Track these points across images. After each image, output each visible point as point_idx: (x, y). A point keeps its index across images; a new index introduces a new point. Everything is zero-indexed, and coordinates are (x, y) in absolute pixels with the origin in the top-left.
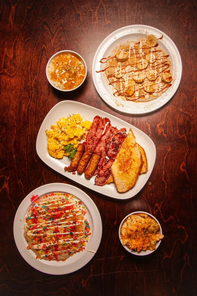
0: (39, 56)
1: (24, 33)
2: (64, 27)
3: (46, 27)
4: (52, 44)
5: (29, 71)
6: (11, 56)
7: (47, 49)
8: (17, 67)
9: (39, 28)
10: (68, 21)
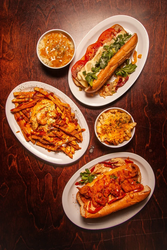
0: (35, 38)
1: (19, 18)
2: (56, 9)
3: (39, 10)
4: (46, 26)
5: (26, 53)
6: (8, 41)
7: (42, 31)
8: (15, 51)
9: (33, 12)
10: (60, 2)
